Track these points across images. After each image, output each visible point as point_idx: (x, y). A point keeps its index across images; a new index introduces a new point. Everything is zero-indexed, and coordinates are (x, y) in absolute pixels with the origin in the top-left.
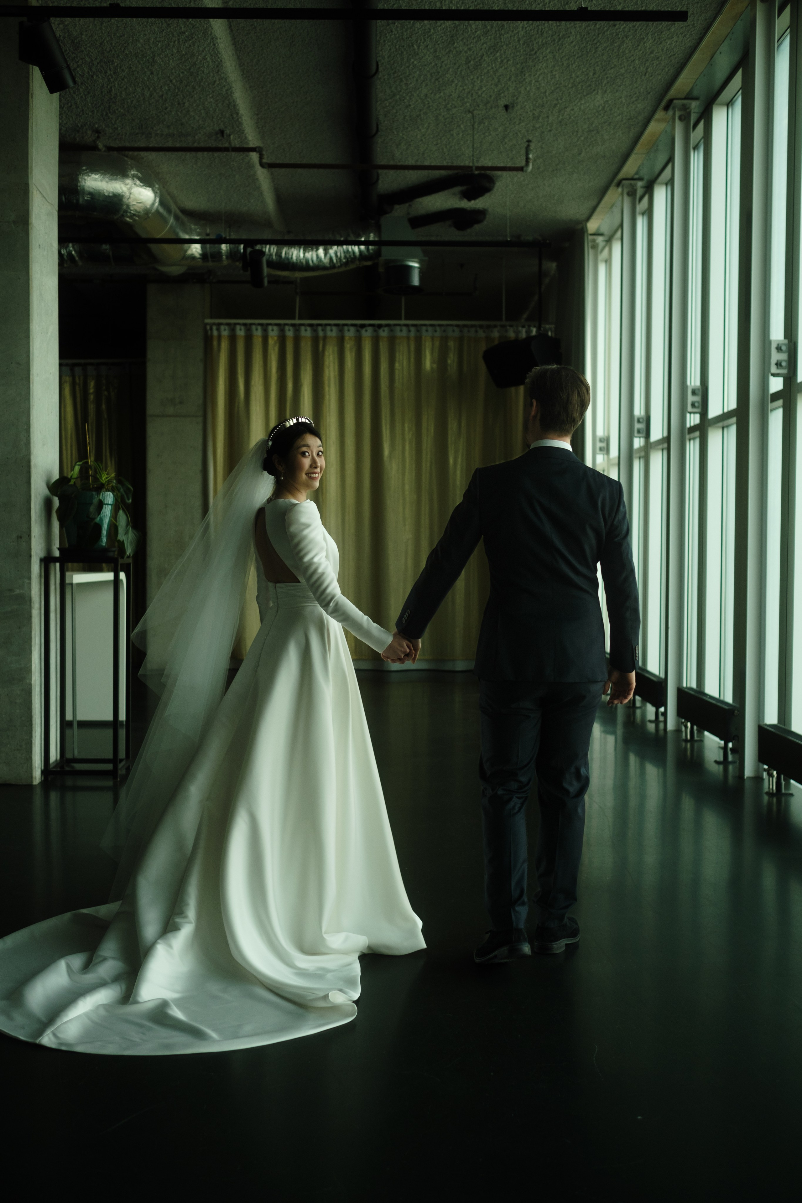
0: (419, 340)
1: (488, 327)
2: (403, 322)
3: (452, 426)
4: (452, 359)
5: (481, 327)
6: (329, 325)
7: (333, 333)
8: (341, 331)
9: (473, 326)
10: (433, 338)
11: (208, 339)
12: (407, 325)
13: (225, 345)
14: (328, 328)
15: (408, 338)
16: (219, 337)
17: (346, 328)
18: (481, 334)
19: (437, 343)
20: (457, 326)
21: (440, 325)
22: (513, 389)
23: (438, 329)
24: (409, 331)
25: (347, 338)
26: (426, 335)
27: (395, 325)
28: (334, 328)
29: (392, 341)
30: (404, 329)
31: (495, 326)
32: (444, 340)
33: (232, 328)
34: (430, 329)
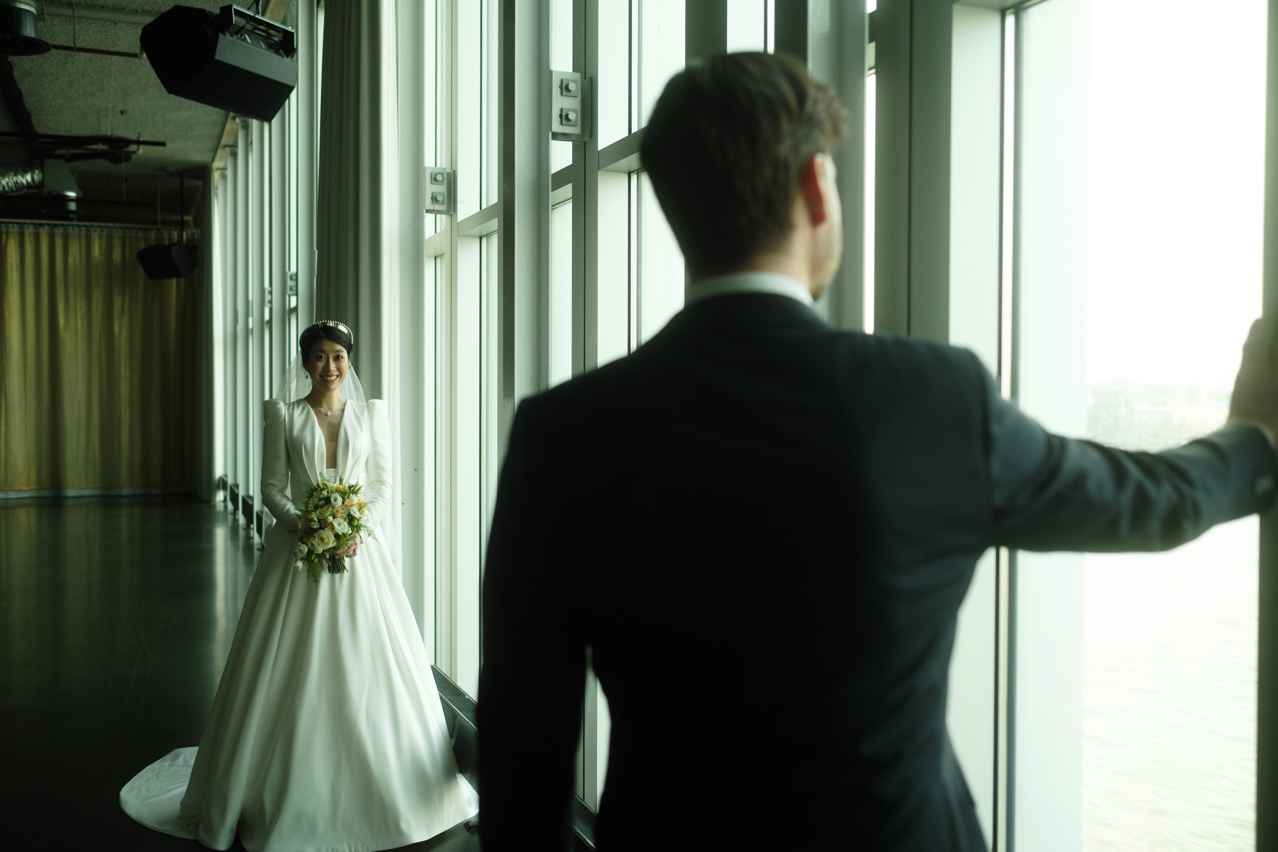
0: (88, 238)
1: (146, 230)
2: (75, 223)
3: (117, 302)
4: (117, 254)
5: (141, 229)
6: (11, 223)
7: (14, 229)
8: (22, 228)
9: (133, 228)
10: (100, 237)
12: (78, 226)
14: (10, 225)
17: (26, 226)
18: (141, 234)
19: (104, 241)
20: (121, 228)
21: (107, 227)
22: (168, 281)
23: (105, 229)
24: (80, 230)
25: (27, 233)
26: (95, 233)
27: (69, 225)
28: (16, 226)
29: (66, 238)
30: (76, 229)
31: (152, 229)
32: (110, 238)
34: (98, 230)
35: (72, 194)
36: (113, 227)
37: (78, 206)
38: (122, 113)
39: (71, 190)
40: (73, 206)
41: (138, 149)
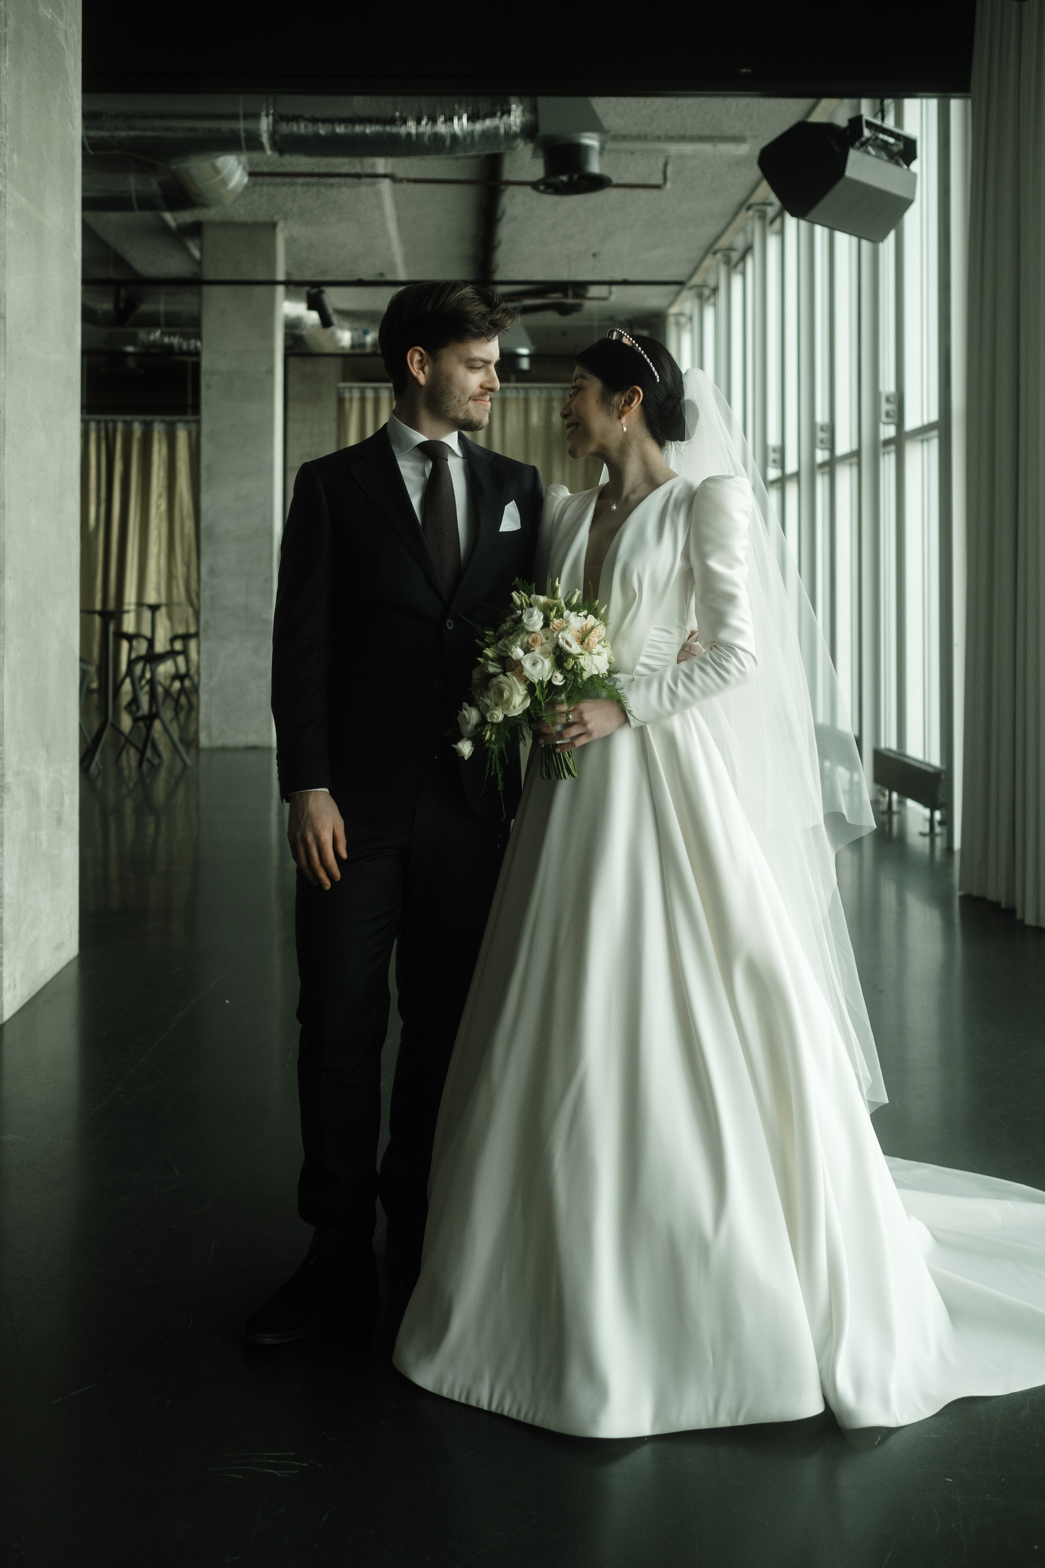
0: (527, 401)
2: (513, 385)
10: (539, 400)
11: (341, 401)
12: (516, 388)
13: (356, 406)
15: (517, 399)
16: (351, 400)
19: (543, 404)
21: (547, 388)
23: (545, 391)
26: (534, 396)
30: (514, 391)
32: (549, 400)
33: (363, 391)
34: (537, 391)
35: (524, 351)
36: (554, 388)
37: (532, 363)
38: (594, 255)
39: (523, 346)
40: (525, 364)
41: (610, 293)
